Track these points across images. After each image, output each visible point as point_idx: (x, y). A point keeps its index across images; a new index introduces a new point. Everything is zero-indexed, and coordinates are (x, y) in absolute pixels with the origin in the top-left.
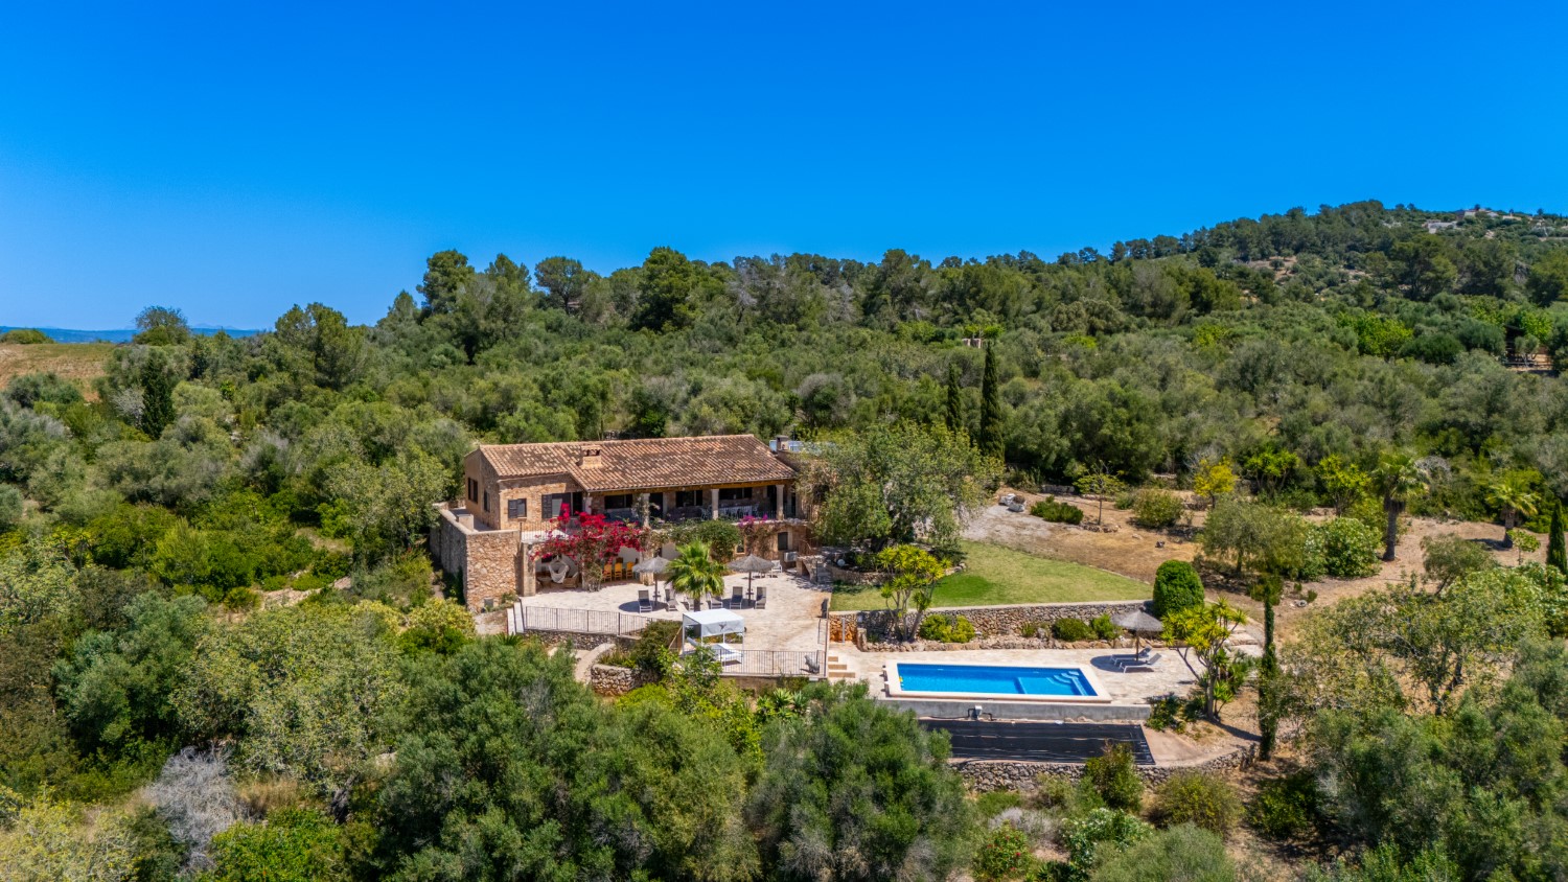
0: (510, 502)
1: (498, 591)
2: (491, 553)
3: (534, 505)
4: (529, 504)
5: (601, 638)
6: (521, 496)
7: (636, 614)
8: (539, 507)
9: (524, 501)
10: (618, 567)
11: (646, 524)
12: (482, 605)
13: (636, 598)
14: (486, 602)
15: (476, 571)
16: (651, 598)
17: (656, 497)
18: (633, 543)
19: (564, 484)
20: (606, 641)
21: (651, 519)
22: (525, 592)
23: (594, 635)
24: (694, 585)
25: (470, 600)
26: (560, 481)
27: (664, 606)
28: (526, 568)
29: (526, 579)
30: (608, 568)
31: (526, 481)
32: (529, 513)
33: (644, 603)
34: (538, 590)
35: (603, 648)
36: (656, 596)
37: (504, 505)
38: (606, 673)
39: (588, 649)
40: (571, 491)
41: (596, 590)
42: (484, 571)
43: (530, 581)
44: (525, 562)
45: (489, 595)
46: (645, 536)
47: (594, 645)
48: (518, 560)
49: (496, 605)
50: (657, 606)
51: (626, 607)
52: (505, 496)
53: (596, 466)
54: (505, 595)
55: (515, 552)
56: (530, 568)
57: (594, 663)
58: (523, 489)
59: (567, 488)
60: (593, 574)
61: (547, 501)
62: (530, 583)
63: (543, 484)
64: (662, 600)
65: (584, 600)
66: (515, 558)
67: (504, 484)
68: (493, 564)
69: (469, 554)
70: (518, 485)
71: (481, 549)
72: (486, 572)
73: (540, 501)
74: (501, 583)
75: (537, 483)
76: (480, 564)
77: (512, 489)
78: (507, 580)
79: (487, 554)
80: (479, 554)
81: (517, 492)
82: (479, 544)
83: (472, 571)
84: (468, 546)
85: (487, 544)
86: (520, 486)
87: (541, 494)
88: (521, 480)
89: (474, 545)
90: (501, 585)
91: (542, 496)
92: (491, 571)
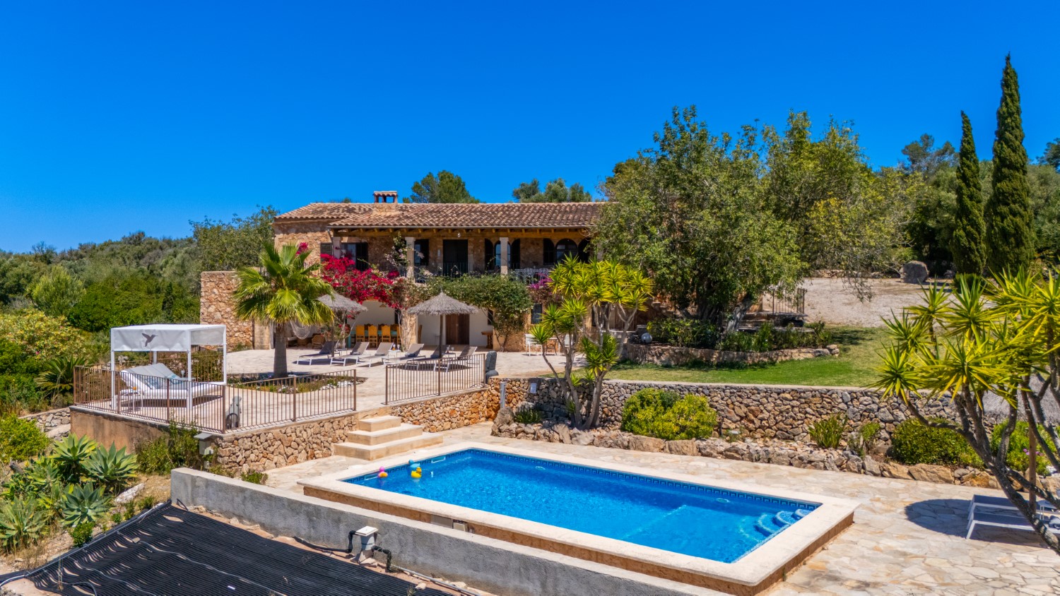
2: (225, 295)
8: (318, 257)
15: (209, 314)
21: (416, 271)
22: (256, 344)
29: (257, 329)
31: (303, 226)
42: (218, 315)
52: (280, 242)
53: (389, 214)
54: (240, 347)
58: (300, 235)
63: (320, 231)
67: (280, 228)
68: (228, 309)
69: (203, 294)
70: (294, 230)
71: (215, 290)
72: (220, 317)
73: (319, 250)
74: (236, 332)
75: (316, 229)
76: (214, 307)
77: (288, 234)
78: (243, 329)
79: (221, 296)
80: (213, 295)
81: (293, 238)
82: (213, 284)
83: (206, 314)
84: (202, 285)
85: (222, 285)
86: (297, 232)
87: (319, 242)
88: (297, 224)
89: (208, 284)
90: (236, 335)
91: (322, 244)
92: (225, 316)
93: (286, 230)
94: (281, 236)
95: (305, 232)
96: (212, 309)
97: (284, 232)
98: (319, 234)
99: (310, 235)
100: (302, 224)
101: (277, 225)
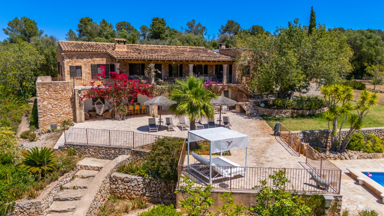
0: (70, 67)
1: (60, 119)
2: (54, 95)
3: (86, 71)
4: (83, 69)
5: (120, 151)
6: (78, 64)
7: (147, 133)
8: (90, 72)
9: (80, 67)
10: (137, 107)
11: (153, 82)
12: (49, 128)
13: (147, 123)
14: (52, 126)
15: (44, 106)
16: (157, 123)
17: (158, 66)
18: (145, 92)
19: (105, 59)
20: (123, 153)
21: (156, 80)
22: (78, 120)
23: (115, 149)
24: (193, 109)
25: (40, 124)
26: (102, 57)
27: (166, 128)
28: (77, 105)
29: (78, 112)
30: (131, 108)
31: (81, 55)
32: (83, 75)
33: (152, 126)
34: (86, 119)
35: (121, 158)
36: (160, 122)
37: (67, 69)
38: (122, 180)
39: (110, 159)
40: (109, 63)
41: (123, 119)
42: (50, 106)
43: (81, 113)
44: (77, 101)
45: (53, 121)
46: (152, 88)
47: (115, 156)
48: (73, 100)
49: (59, 128)
50: (161, 128)
51: (141, 129)
52: (67, 64)
53: (124, 50)
54: (65, 122)
55: (70, 95)
56: (80, 105)
57: (112, 171)
58: (79, 60)
59: (107, 61)
60: (122, 110)
61: (94, 68)
62: (81, 114)
63: (91, 58)
64: (164, 124)
65: (114, 125)
66: (71, 99)
67: (67, 56)
68: (56, 102)
69: (39, 95)
70: (76, 57)
71: (46, 92)
72: (51, 107)
73: (90, 68)
74: (62, 114)
75: (88, 57)
76: (47, 102)
77: (72, 59)
78: (66, 112)
79: (51, 96)
80: (45, 95)
81: (75, 62)
82: (45, 89)
83: (41, 106)
84: (37, 90)
85: (51, 89)
86: (77, 58)
87: (90, 64)
88: (77, 54)
89: (41, 89)
90: (62, 116)
91: (91, 65)
92: (55, 106)
93: (71, 57)
94: (68, 60)
95: (82, 58)
96: (45, 103)
97: (69, 58)
98: (90, 60)
99: (85, 60)
100: (80, 54)
101: (65, 54)
